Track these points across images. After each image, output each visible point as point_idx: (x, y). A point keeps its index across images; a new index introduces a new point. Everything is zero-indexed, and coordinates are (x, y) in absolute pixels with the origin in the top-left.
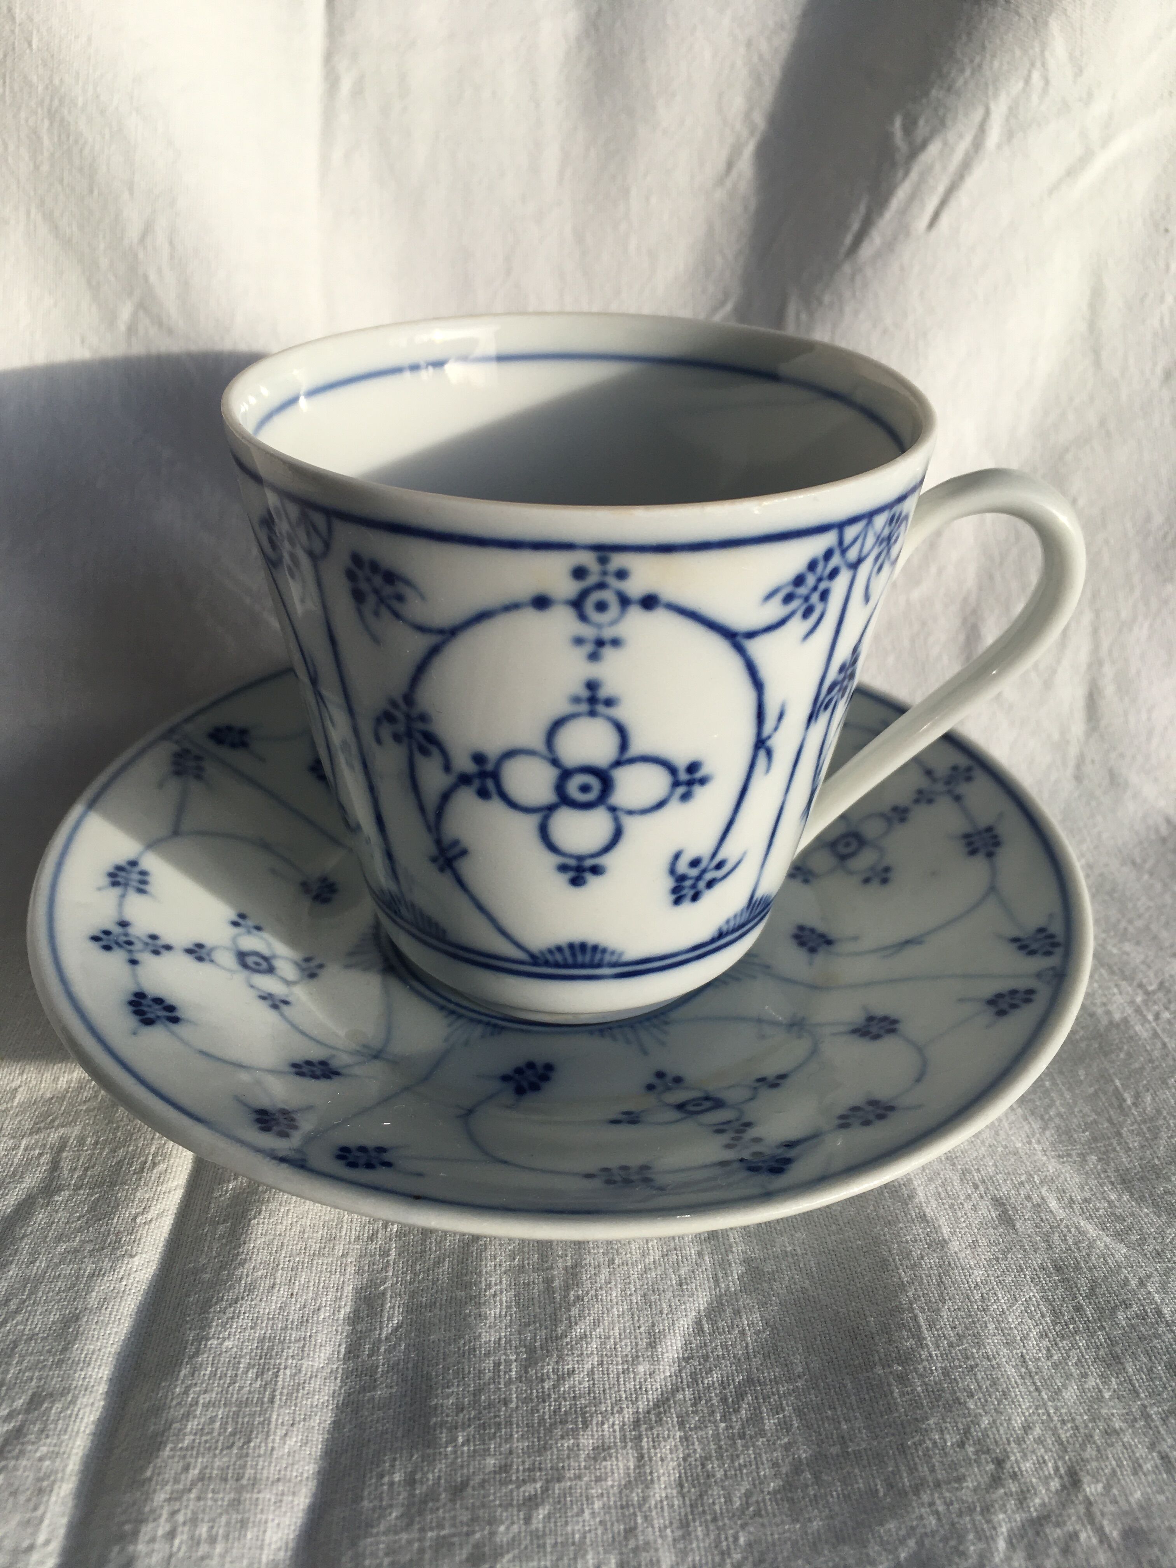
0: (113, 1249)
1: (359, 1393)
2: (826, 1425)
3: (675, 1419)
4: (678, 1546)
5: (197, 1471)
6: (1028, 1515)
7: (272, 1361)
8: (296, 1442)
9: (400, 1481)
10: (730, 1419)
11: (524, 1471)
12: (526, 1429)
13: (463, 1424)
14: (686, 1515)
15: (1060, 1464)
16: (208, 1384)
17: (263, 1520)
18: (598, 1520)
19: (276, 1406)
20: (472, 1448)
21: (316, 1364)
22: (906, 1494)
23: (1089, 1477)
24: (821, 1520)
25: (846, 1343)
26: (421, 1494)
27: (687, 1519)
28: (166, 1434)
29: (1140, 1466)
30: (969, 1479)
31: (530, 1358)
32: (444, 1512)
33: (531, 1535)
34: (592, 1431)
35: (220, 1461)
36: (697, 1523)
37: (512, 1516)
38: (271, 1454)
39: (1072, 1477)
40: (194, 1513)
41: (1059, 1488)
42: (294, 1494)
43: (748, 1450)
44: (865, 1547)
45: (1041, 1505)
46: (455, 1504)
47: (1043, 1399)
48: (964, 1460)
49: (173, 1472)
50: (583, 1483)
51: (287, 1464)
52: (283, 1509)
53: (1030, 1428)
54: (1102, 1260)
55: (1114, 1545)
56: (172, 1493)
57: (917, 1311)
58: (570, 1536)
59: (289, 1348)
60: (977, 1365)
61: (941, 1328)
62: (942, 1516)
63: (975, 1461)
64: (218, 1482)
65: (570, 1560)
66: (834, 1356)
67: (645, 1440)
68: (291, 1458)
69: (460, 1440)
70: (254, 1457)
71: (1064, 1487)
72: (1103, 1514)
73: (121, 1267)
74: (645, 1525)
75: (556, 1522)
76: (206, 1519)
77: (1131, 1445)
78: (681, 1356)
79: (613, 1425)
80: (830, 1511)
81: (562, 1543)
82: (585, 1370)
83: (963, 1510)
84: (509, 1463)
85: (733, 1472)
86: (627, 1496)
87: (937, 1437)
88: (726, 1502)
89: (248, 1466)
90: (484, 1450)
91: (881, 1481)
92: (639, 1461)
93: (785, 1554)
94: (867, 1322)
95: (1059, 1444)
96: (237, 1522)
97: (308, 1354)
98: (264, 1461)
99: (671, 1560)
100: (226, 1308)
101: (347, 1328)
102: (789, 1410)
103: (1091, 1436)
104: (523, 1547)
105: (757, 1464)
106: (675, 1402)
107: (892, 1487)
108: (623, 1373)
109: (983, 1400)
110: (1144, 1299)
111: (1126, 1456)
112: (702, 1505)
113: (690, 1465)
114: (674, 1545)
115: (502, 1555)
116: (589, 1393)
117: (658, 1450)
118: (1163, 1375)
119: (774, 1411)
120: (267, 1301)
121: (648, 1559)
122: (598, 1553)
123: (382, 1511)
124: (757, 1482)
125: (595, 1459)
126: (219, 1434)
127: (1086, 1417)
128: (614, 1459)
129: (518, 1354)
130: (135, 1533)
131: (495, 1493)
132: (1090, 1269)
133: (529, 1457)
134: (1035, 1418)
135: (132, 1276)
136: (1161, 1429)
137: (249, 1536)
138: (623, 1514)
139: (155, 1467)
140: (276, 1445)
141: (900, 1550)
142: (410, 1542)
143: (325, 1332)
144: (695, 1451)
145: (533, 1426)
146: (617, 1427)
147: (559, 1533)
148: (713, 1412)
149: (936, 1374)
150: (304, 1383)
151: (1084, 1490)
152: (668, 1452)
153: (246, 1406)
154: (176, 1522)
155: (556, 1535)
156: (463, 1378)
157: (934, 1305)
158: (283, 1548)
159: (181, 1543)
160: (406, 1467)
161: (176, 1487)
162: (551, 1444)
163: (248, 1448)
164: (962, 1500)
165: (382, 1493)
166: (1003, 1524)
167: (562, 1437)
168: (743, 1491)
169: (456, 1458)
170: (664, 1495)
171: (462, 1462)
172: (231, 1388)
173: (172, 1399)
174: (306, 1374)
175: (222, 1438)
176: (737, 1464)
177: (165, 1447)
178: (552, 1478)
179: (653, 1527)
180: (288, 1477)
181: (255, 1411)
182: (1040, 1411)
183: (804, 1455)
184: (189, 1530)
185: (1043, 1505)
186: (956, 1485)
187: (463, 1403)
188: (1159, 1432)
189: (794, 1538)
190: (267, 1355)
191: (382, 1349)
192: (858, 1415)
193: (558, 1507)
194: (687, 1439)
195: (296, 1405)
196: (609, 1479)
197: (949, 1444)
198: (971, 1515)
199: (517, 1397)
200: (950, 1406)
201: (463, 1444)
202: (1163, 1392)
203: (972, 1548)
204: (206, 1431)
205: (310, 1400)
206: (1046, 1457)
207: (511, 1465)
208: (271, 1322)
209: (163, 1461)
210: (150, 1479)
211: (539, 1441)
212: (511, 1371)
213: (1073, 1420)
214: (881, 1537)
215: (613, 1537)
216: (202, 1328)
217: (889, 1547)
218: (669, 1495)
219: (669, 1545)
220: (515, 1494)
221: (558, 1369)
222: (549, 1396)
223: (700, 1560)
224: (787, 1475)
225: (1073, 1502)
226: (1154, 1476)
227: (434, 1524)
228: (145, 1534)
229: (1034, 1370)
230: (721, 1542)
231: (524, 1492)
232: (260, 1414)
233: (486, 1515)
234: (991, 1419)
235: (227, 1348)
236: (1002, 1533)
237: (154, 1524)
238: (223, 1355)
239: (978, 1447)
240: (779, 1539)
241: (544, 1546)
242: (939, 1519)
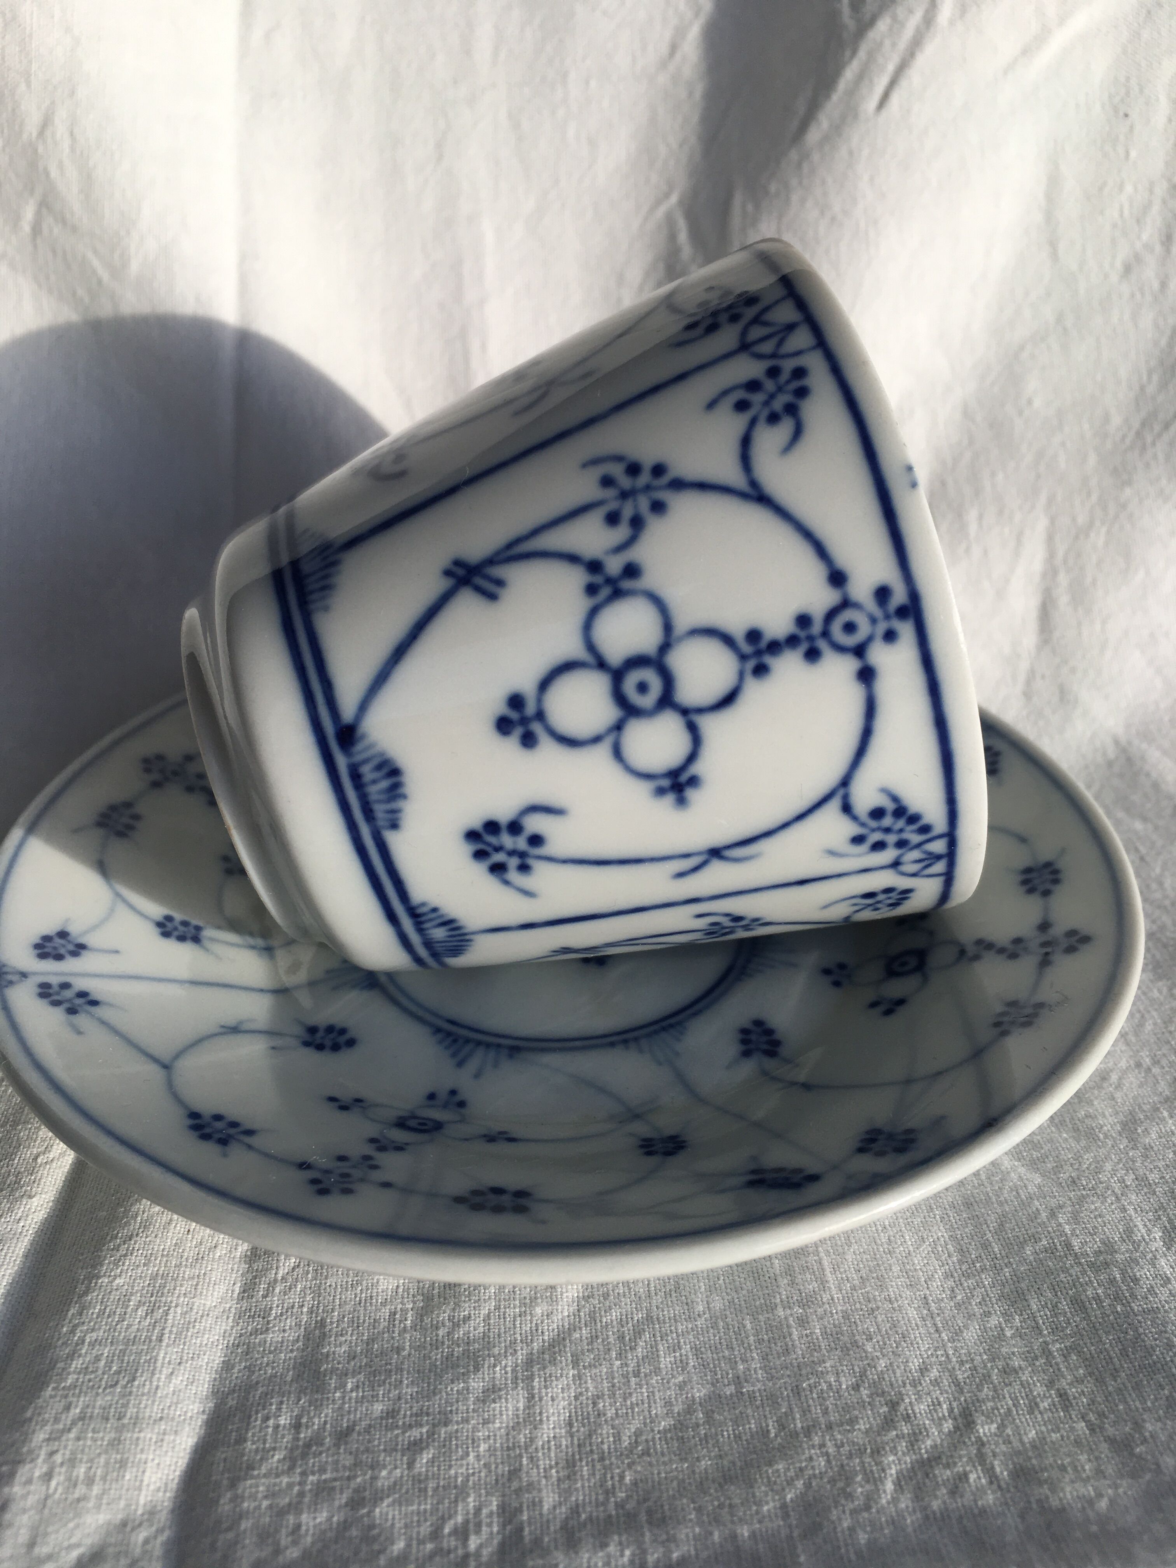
0: (12, 1190)
1: (251, 1335)
2: (723, 1365)
3: (570, 1358)
4: (562, 1486)
5: (78, 1411)
6: (918, 1456)
7: (164, 1299)
8: (182, 1381)
9: (285, 1424)
10: (626, 1357)
11: (411, 1416)
12: (417, 1375)
13: (354, 1371)
14: (573, 1455)
15: (955, 1404)
16: (95, 1323)
17: (143, 1461)
18: (482, 1463)
19: (164, 1344)
20: (361, 1394)
21: (209, 1303)
22: (797, 1434)
23: (983, 1418)
24: (710, 1459)
25: (748, 1284)
26: (305, 1438)
27: (574, 1460)
28: (50, 1373)
29: (1037, 1404)
30: (861, 1421)
31: (427, 1306)
32: (327, 1457)
33: (413, 1480)
34: (483, 1374)
35: (103, 1399)
36: (584, 1463)
37: (396, 1460)
38: (156, 1393)
39: (966, 1418)
40: (73, 1453)
41: (952, 1429)
42: (176, 1432)
43: (641, 1388)
44: (752, 1487)
45: (932, 1447)
46: (339, 1448)
47: (943, 1340)
48: (858, 1403)
49: (54, 1411)
50: (470, 1426)
51: (171, 1402)
52: (164, 1449)
53: (926, 1369)
54: (1014, 1193)
55: (1004, 1485)
56: (51, 1433)
57: (822, 1254)
58: (453, 1480)
59: (181, 1285)
60: (878, 1308)
61: (845, 1271)
62: (831, 1458)
63: (869, 1403)
64: (99, 1420)
65: (450, 1503)
66: (736, 1297)
67: (537, 1380)
68: (175, 1397)
69: (349, 1386)
70: (137, 1396)
71: (957, 1428)
72: (995, 1455)
73: (19, 1208)
74: (530, 1466)
75: (439, 1466)
76: (85, 1458)
77: (1029, 1384)
78: (581, 1295)
79: (506, 1367)
80: (720, 1451)
81: (444, 1487)
82: (482, 1316)
83: (853, 1452)
84: (397, 1409)
85: (625, 1411)
86: (514, 1438)
87: (832, 1380)
88: (614, 1442)
89: (131, 1405)
90: (372, 1396)
91: (774, 1422)
92: (529, 1402)
93: (671, 1493)
94: (772, 1264)
95: (955, 1386)
96: (116, 1462)
97: (201, 1293)
98: (147, 1400)
99: (554, 1501)
100: (119, 1245)
101: (243, 1265)
102: (686, 1348)
103: (989, 1377)
104: (404, 1491)
105: (649, 1403)
106: (570, 1341)
107: (784, 1429)
108: (520, 1316)
109: (881, 1343)
110: (1054, 1232)
111: (1023, 1394)
112: (590, 1444)
113: (581, 1404)
114: (558, 1485)
115: (382, 1499)
116: (483, 1339)
117: (549, 1390)
118: (1068, 1310)
119: (671, 1349)
121: (531, 1500)
122: (480, 1496)
123: (265, 1454)
124: (648, 1421)
125: (484, 1401)
126: (104, 1374)
127: (985, 1357)
128: (503, 1400)
129: (414, 1302)
130: (12, 1475)
131: (379, 1439)
132: (1001, 1204)
133: (417, 1403)
134: (933, 1359)
135: (30, 1217)
136: (1062, 1366)
137: (127, 1477)
138: (508, 1456)
139: (35, 1408)
140: (161, 1384)
141: (787, 1490)
142: (290, 1486)
143: (220, 1270)
144: (587, 1390)
145: (423, 1373)
146: (509, 1369)
147: (442, 1476)
148: (609, 1350)
149: (836, 1317)
150: (195, 1321)
151: (978, 1432)
152: (560, 1391)
153: (133, 1345)
154: (54, 1462)
155: (438, 1479)
156: (358, 1327)
157: (840, 1250)
158: (162, 1490)
159: (58, 1484)
160: (292, 1411)
161: (56, 1427)
162: (441, 1390)
163: (132, 1386)
164: (853, 1442)
165: (266, 1435)
166: (893, 1466)
167: (452, 1382)
168: (633, 1430)
169: (344, 1403)
170: (552, 1435)
171: (350, 1407)
172: (119, 1326)
173: (59, 1339)
174: (197, 1313)
175: (106, 1376)
176: (629, 1403)
177: (48, 1387)
178: (439, 1423)
179: (538, 1467)
180: (171, 1416)
181: (142, 1350)
182: (939, 1353)
183: (698, 1394)
184: (66, 1472)
185: (934, 1447)
186: (848, 1428)
187: (355, 1352)
188: (1059, 1370)
189: (681, 1477)
190: (158, 1292)
191: (277, 1290)
192: (755, 1355)
193: (443, 1450)
194: (580, 1378)
195: (184, 1344)
196: (497, 1421)
197: (844, 1387)
198: (861, 1458)
199: (410, 1346)
200: (848, 1350)
201: (352, 1391)
202: (1067, 1327)
203: (860, 1490)
204: (90, 1370)
205: (199, 1339)
206: (942, 1399)
207: (399, 1411)
208: (165, 1259)
209: (44, 1401)
210: (30, 1420)
211: (428, 1386)
212: (406, 1320)
213: (972, 1360)
214: (769, 1478)
215: (497, 1480)
216: (94, 1267)
217: (775, 1488)
218: (558, 1435)
219: (552, 1485)
220: (400, 1439)
221: (454, 1316)
222: (443, 1343)
223: (584, 1500)
224: (679, 1413)
225: (965, 1443)
226: (1051, 1415)
227: (316, 1468)
228: (22, 1475)
229: (936, 1311)
230: (606, 1482)
231: (410, 1437)
232: (147, 1353)
233: (370, 1460)
234: (888, 1362)
235: (118, 1285)
236: (891, 1475)
237: (32, 1465)
238: (114, 1293)
239: (873, 1390)
240: (666, 1478)
241: (426, 1489)
242: (828, 1461)
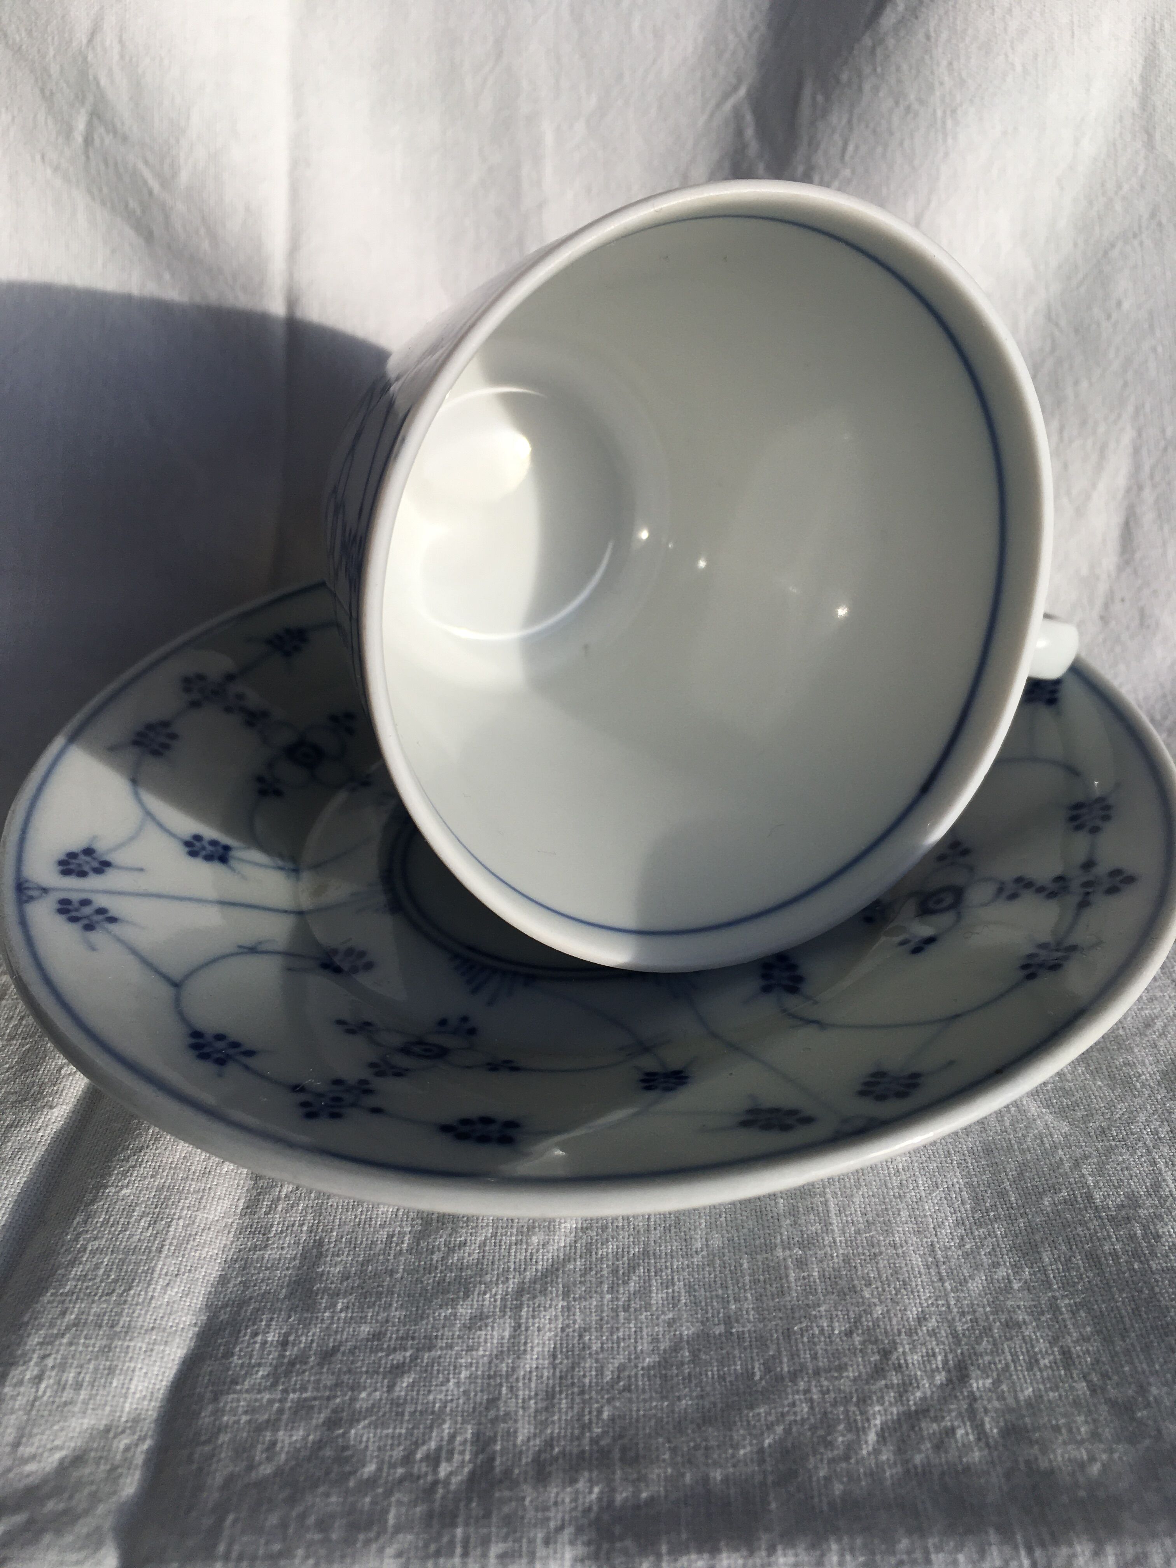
0: (35, 1100)
1: (250, 1251)
2: (715, 1304)
3: (561, 1289)
4: (539, 1418)
5: (73, 1317)
6: (906, 1408)
7: (167, 1211)
8: (177, 1292)
9: (273, 1341)
10: (617, 1291)
11: (397, 1339)
12: (406, 1299)
13: (346, 1291)
14: (554, 1387)
15: (950, 1357)
16: (99, 1232)
17: (131, 1369)
18: (462, 1389)
19: (163, 1255)
20: (349, 1315)
21: (211, 1217)
22: (783, 1378)
23: (979, 1373)
24: (691, 1399)
25: (750, 1222)
26: (290, 1355)
27: (554, 1391)
28: (51, 1279)
29: (1037, 1361)
30: (850, 1369)
31: (425, 1230)
32: (310, 1376)
33: (391, 1403)
34: (473, 1301)
35: (98, 1307)
36: (563, 1396)
37: (376, 1383)
38: (150, 1303)
39: (961, 1371)
40: (64, 1358)
41: (945, 1382)
42: (166, 1343)
43: (629, 1323)
44: (730, 1430)
45: (921, 1399)
46: (322, 1368)
47: (945, 1290)
48: (849, 1349)
49: (50, 1316)
50: (454, 1353)
51: (164, 1313)
52: (153, 1359)
53: (925, 1319)
54: (1038, 1141)
55: (992, 1443)
56: (45, 1338)
57: (829, 1196)
58: (431, 1405)
59: (186, 1198)
60: (881, 1253)
61: (851, 1214)
62: (815, 1404)
63: (861, 1350)
64: (92, 1327)
65: (425, 1428)
66: (736, 1235)
67: (525, 1309)
68: (169, 1307)
69: (340, 1306)
70: (132, 1305)
71: (949, 1381)
72: (986, 1411)
73: (39, 1118)
74: (509, 1396)
75: (418, 1391)
76: (75, 1364)
77: (1031, 1340)
78: (579, 1226)
79: (495, 1294)
80: (702, 1391)
81: (421, 1412)
82: (478, 1242)
83: (839, 1399)
84: (383, 1331)
85: (610, 1345)
86: (496, 1366)
87: (825, 1324)
88: (596, 1376)
89: (124, 1314)
90: (361, 1318)
91: (760, 1364)
92: (515, 1331)
93: (648, 1431)
94: (776, 1203)
95: (953, 1337)
96: (104, 1369)
97: (205, 1206)
98: (141, 1310)
99: (529, 1432)
100: (129, 1157)
102: (679, 1285)
103: (990, 1330)
104: (381, 1414)
105: (636, 1339)
106: (564, 1272)
107: (770, 1372)
108: (516, 1244)
109: (880, 1289)
110: (1076, 1183)
111: (1024, 1350)
112: (572, 1377)
113: (567, 1335)
114: (535, 1416)
115: (358, 1421)
116: (477, 1265)
117: (537, 1320)
118: (1081, 1265)
119: (664, 1285)
120: (172, 1150)
121: (506, 1430)
122: (456, 1423)
123: (250, 1369)
124: (633, 1357)
125: (470, 1329)
126: (101, 1281)
127: (988, 1309)
128: (489, 1328)
129: (412, 1226)
131: (363, 1360)
132: (1023, 1152)
133: (404, 1326)
134: (933, 1309)
135: (50, 1126)
136: (1068, 1323)
137: (114, 1384)
138: (489, 1384)
139: (33, 1311)
140: (156, 1294)
141: (766, 1435)
142: (271, 1402)
143: (226, 1185)
144: (575, 1322)
145: (413, 1297)
146: (499, 1297)
147: (420, 1401)
148: (601, 1283)
149: (836, 1260)
150: (196, 1234)
151: (971, 1385)
152: (547, 1321)
153: (133, 1255)
154: (45, 1365)
155: (416, 1403)
156: (355, 1247)
157: (848, 1191)
159: (46, 1387)
160: (281, 1329)
161: (50, 1331)
162: (428, 1314)
163: (128, 1295)
164: (840, 1390)
165: (252, 1351)
166: (878, 1417)
167: (441, 1307)
168: (616, 1365)
169: (332, 1323)
170: (535, 1366)
171: (337, 1327)
172: (121, 1236)
173: (62, 1246)
174: (199, 1226)
175: (103, 1284)
176: (615, 1337)
177: (47, 1292)
178: (423, 1347)
179: (517, 1397)
180: (163, 1327)
181: (141, 1259)
182: (940, 1302)
183: (686, 1332)
184: (56, 1376)
185: (924, 1399)
186: (836, 1374)
187: (349, 1273)
188: (1066, 1326)
189: (659, 1415)
190: (163, 1204)
191: (280, 1208)
192: (749, 1295)
193: (424, 1375)
194: (569, 1309)
195: (183, 1256)
196: (481, 1349)
197: (836, 1332)
198: (845, 1406)
199: (403, 1269)
200: (845, 1294)
201: (341, 1311)
202: (1079, 1283)
203: (840, 1439)
204: (89, 1277)
205: (198, 1252)
206: (937, 1350)
207: (385, 1334)
208: (172, 1172)
209: (42, 1306)
210: (27, 1324)
211: (417, 1310)
212: (403, 1242)
213: (974, 1311)
214: (748, 1422)
215: (474, 1408)
216: (103, 1177)
217: (754, 1432)
218: (540, 1366)
219: (529, 1416)
220: (383, 1362)
221: (450, 1241)
222: (436, 1268)
223: (559, 1433)
224: (665, 1350)
225: (956, 1397)
226: (1050, 1372)
227: (298, 1386)
228: (13, 1377)
229: (942, 1260)
230: (584, 1416)
231: (393, 1360)
232: (146, 1263)
233: (351, 1381)
234: (885, 1309)
235: (124, 1195)
236: (875, 1425)
237: (24, 1368)
238: (119, 1202)
239: (866, 1336)
240: (644, 1415)
241: (403, 1413)
242: (812, 1408)
